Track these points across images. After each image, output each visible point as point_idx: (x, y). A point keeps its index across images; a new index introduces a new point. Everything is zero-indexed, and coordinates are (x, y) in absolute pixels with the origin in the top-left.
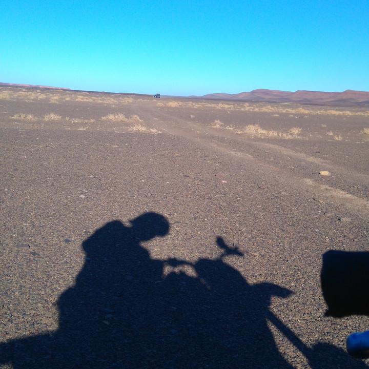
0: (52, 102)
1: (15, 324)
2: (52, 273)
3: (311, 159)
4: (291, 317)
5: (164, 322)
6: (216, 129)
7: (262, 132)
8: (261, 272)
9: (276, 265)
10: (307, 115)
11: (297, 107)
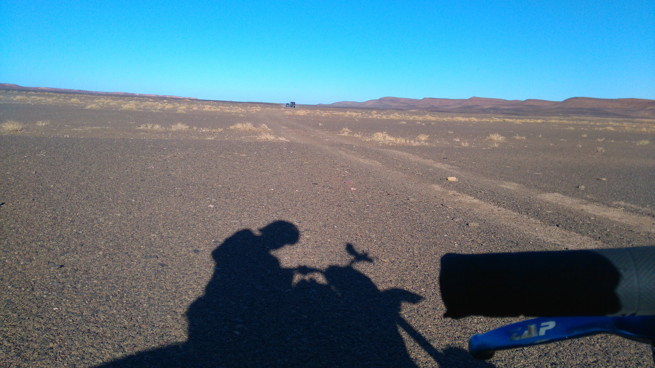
0: (179, 111)
1: (144, 336)
2: (181, 284)
3: (439, 165)
4: (421, 323)
5: (295, 330)
6: (345, 136)
7: (390, 139)
8: (392, 278)
9: (406, 271)
10: (433, 121)
11: (424, 114)
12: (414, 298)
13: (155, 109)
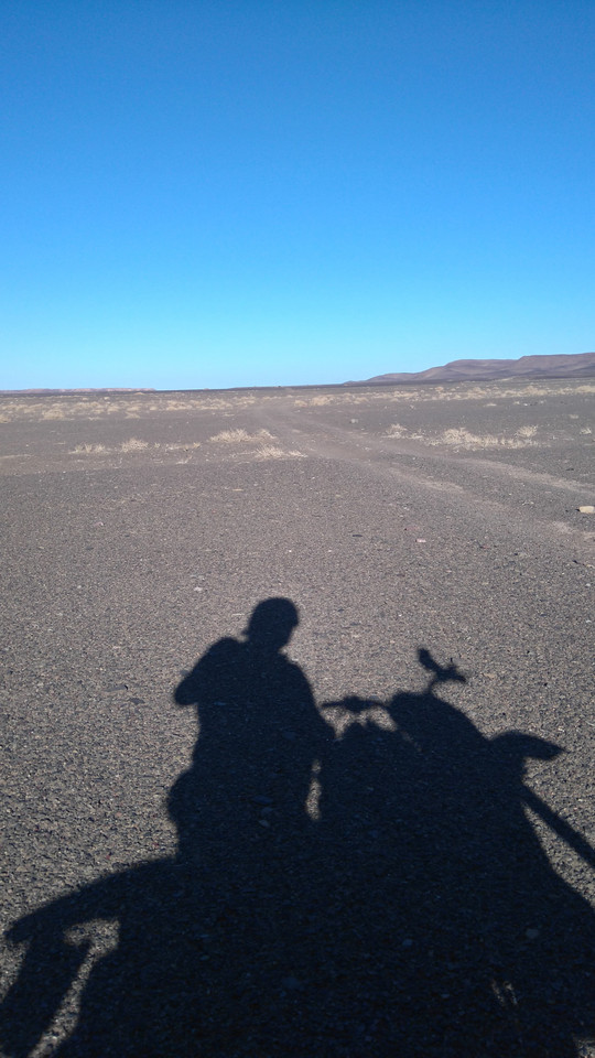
0: (130, 416)
3: (560, 483)
4: (566, 794)
6: (396, 440)
7: (472, 440)
8: (504, 710)
9: (527, 694)
10: (542, 398)
11: (525, 385)
13: (93, 415)
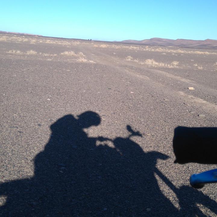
0: (32, 43)
2: (30, 143)
3: (183, 80)
4: (167, 171)
6: (129, 61)
7: (155, 63)
8: (151, 145)
9: (160, 141)
10: (182, 54)
11: (177, 49)
12: (164, 157)
13: (18, 41)
